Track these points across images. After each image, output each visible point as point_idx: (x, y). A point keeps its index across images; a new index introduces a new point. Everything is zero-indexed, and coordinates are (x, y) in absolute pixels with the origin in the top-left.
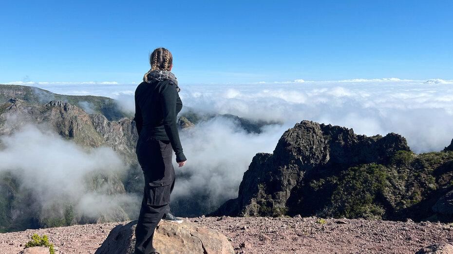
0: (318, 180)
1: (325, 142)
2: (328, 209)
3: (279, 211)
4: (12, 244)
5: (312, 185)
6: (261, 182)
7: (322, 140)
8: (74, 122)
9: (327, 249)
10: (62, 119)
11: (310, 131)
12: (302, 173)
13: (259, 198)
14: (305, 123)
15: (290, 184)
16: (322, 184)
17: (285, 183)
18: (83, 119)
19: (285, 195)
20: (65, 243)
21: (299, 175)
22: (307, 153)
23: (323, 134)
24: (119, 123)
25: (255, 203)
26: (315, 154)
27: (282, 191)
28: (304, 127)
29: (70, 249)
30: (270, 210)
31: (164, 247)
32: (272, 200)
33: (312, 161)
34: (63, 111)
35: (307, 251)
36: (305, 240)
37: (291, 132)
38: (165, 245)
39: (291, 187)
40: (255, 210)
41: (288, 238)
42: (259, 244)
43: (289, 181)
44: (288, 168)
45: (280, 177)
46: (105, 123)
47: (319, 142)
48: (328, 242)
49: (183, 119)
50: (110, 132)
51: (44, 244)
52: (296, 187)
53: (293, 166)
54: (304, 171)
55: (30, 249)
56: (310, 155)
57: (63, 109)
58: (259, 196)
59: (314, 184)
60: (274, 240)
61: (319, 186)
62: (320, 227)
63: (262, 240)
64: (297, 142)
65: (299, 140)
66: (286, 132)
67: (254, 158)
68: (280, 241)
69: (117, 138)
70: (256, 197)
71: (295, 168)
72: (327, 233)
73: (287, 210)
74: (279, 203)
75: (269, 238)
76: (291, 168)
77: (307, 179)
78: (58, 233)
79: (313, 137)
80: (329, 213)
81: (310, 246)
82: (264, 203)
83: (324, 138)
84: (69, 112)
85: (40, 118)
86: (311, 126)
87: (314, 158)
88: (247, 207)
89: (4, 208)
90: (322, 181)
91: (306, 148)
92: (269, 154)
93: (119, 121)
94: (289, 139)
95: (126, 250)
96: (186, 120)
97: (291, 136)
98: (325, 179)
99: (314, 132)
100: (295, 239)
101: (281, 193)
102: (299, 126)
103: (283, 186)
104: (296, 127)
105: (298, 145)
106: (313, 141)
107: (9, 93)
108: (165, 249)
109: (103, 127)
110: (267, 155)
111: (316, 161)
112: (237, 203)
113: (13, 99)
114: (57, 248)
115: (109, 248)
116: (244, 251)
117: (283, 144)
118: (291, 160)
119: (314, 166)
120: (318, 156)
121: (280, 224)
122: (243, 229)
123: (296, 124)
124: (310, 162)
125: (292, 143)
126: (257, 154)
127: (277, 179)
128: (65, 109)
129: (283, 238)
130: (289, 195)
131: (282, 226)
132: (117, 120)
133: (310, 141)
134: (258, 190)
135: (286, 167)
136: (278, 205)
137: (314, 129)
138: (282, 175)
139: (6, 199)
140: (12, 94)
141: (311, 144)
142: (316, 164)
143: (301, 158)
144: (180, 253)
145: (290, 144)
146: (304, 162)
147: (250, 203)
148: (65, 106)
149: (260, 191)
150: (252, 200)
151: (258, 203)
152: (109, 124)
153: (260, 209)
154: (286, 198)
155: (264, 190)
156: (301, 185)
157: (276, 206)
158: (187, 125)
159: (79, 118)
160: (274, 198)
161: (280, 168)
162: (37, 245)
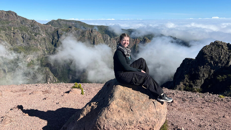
0: (222, 76)
1: (229, 54)
2: (227, 93)
3: (196, 90)
4: (68, 87)
5: (218, 78)
6: (187, 74)
7: (227, 52)
8: (95, 38)
9: (224, 110)
10: (90, 36)
11: (220, 47)
12: (212, 71)
13: (185, 82)
14: (217, 42)
15: (204, 76)
16: (225, 78)
17: (201, 75)
18: (99, 36)
19: (200, 82)
20: (88, 89)
21: (210, 72)
22: (217, 60)
23: (229, 49)
24: (115, 39)
25: (182, 84)
26: (222, 61)
27: (199, 79)
28: (217, 45)
29: (90, 92)
30: (191, 89)
31: (129, 92)
32: (192, 84)
33: (219, 65)
34: (91, 33)
35: (211, 110)
36: (210, 104)
37: (208, 47)
38: (130, 91)
39: (205, 78)
40: (182, 88)
41: (199, 101)
42: (182, 102)
43: (203, 74)
44: (204, 67)
45: (198, 72)
46: (109, 39)
47: (225, 54)
48: (224, 107)
49: (145, 38)
50: (111, 43)
51: (79, 88)
52: (208, 78)
53: (207, 66)
54: (213, 70)
55: (74, 89)
56: (218, 61)
57: (91, 32)
58: (185, 81)
59: (220, 77)
60: (191, 101)
61: (223, 79)
62: (220, 99)
63: (184, 101)
64: (211, 53)
65: (212, 52)
66: (204, 47)
67: (184, 61)
68: (194, 103)
69: (113, 46)
70: (183, 81)
71: (208, 68)
72: (225, 102)
73: (201, 90)
74: (197, 86)
75: (188, 100)
76: (206, 67)
77: (215, 74)
78: (86, 85)
79: (221, 50)
80: (228, 95)
81: (213, 107)
82: (187, 85)
83: (229, 51)
84: (93, 33)
85: (81, 36)
86: (221, 44)
87: (221, 63)
88: (177, 86)
89: (67, 74)
90: (225, 76)
91: (216, 57)
92: (193, 59)
93: (115, 38)
94: (206, 51)
95: (111, 91)
96: (147, 39)
97: (207, 49)
98: (227, 76)
99: (223, 48)
100: (203, 103)
101: (198, 81)
102: (213, 44)
103: (200, 77)
104: (211, 44)
105: (211, 55)
106: (221, 53)
107: (69, 24)
108: (129, 93)
109: (108, 41)
110: (191, 59)
111: (222, 64)
112: (172, 84)
113: (71, 26)
114: (85, 91)
115: (104, 90)
116: (173, 104)
117: (202, 54)
118: (206, 63)
119: (220, 67)
120: (223, 62)
121: (195, 95)
122: (174, 94)
123: (211, 43)
124: (218, 65)
125: (207, 53)
126: (185, 59)
127: (196, 73)
128: (92, 32)
129: (196, 101)
130: (203, 82)
131: (196, 96)
132: (114, 37)
133: (219, 53)
134: (184, 78)
135: (202, 67)
136: (196, 87)
137: (222, 46)
138: (200, 71)
139: (68, 70)
140: (70, 24)
141: (219, 55)
142: (221, 66)
143: (212, 62)
144: (137, 96)
145: (206, 54)
146: (214, 65)
147: (179, 84)
148: (91, 30)
149: (186, 78)
150: (181, 83)
151: (184, 84)
152: (110, 39)
153: (185, 88)
154: (201, 84)
155: (188, 78)
156: (211, 78)
157: (195, 87)
158: (148, 41)
159: (97, 36)
160: (194, 83)
161: (199, 67)
162: (77, 88)
